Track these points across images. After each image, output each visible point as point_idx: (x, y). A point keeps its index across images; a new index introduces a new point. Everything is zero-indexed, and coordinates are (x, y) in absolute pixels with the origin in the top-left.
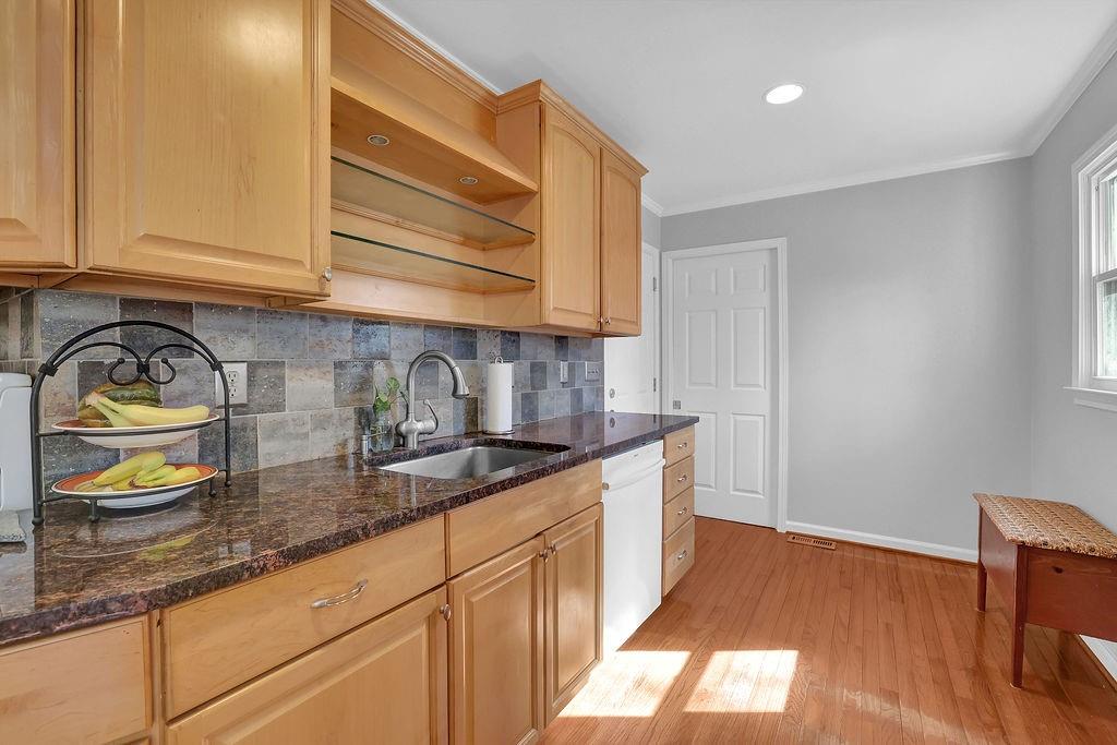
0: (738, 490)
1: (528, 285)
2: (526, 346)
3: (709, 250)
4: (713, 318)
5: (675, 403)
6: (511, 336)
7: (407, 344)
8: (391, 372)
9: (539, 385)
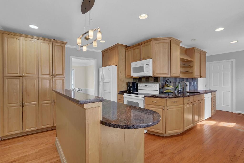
0: (224, 105)
1: (192, 73)
2: (189, 80)
3: (218, 62)
4: (218, 74)
5: (210, 89)
6: (187, 79)
7: (178, 80)
8: (177, 83)
9: (190, 85)
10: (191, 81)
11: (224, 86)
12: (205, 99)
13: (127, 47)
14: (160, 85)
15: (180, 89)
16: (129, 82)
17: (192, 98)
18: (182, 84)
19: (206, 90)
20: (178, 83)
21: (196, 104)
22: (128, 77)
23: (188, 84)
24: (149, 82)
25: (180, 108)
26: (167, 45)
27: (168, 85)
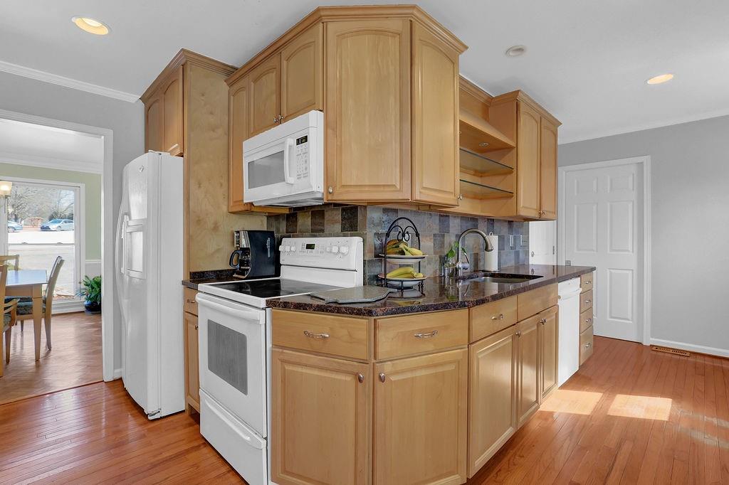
0: (612, 317)
1: (509, 195)
2: (497, 225)
3: (587, 166)
4: (595, 207)
5: (567, 262)
6: (491, 221)
7: (455, 225)
8: (450, 239)
9: (501, 248)
10: (504, 229)
11: (612, 250)
12: (560, 302)
13: (231, 74)
14: (367, 244)
15: (463, 265)
16: (238, 232)
17: (508, 308)
18: (470, 240)
19: (555, 264)
20: (453, 239)
21: (527, 329)
22: (235, 210)
23: (494, 240)
24: (323, 231)
25: (450, 362)
26: (393, 44)
27: (402, 246)
